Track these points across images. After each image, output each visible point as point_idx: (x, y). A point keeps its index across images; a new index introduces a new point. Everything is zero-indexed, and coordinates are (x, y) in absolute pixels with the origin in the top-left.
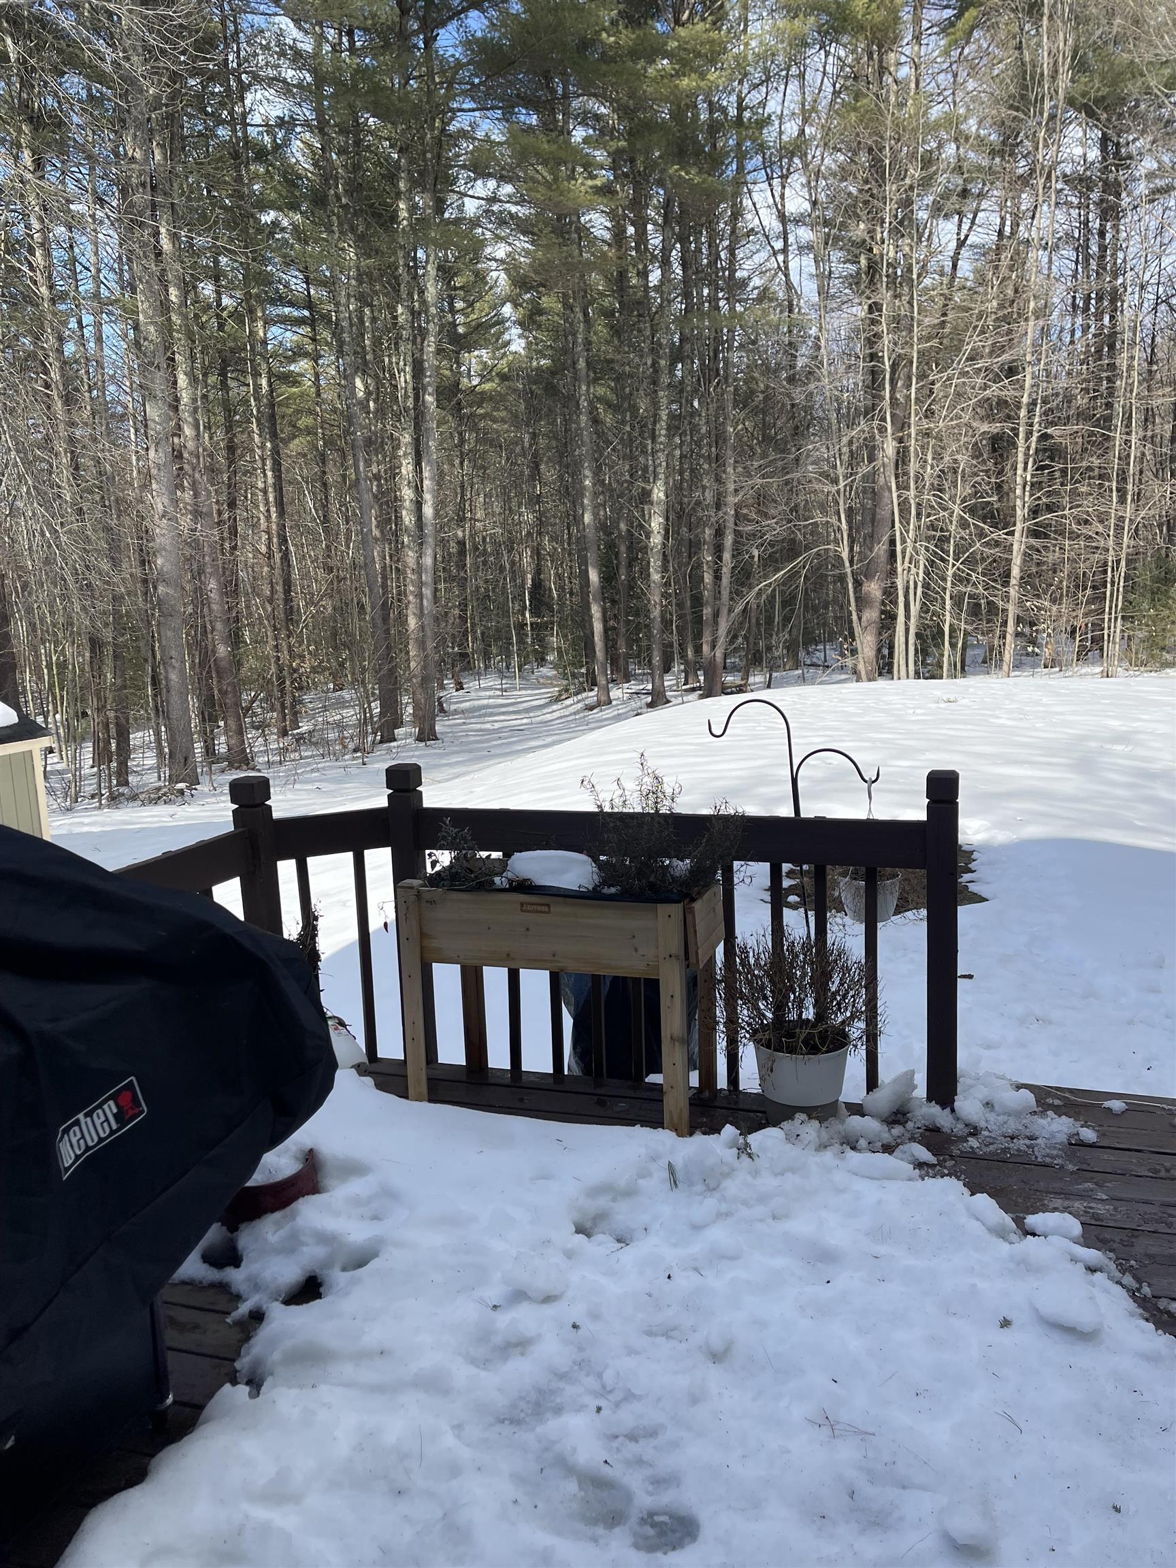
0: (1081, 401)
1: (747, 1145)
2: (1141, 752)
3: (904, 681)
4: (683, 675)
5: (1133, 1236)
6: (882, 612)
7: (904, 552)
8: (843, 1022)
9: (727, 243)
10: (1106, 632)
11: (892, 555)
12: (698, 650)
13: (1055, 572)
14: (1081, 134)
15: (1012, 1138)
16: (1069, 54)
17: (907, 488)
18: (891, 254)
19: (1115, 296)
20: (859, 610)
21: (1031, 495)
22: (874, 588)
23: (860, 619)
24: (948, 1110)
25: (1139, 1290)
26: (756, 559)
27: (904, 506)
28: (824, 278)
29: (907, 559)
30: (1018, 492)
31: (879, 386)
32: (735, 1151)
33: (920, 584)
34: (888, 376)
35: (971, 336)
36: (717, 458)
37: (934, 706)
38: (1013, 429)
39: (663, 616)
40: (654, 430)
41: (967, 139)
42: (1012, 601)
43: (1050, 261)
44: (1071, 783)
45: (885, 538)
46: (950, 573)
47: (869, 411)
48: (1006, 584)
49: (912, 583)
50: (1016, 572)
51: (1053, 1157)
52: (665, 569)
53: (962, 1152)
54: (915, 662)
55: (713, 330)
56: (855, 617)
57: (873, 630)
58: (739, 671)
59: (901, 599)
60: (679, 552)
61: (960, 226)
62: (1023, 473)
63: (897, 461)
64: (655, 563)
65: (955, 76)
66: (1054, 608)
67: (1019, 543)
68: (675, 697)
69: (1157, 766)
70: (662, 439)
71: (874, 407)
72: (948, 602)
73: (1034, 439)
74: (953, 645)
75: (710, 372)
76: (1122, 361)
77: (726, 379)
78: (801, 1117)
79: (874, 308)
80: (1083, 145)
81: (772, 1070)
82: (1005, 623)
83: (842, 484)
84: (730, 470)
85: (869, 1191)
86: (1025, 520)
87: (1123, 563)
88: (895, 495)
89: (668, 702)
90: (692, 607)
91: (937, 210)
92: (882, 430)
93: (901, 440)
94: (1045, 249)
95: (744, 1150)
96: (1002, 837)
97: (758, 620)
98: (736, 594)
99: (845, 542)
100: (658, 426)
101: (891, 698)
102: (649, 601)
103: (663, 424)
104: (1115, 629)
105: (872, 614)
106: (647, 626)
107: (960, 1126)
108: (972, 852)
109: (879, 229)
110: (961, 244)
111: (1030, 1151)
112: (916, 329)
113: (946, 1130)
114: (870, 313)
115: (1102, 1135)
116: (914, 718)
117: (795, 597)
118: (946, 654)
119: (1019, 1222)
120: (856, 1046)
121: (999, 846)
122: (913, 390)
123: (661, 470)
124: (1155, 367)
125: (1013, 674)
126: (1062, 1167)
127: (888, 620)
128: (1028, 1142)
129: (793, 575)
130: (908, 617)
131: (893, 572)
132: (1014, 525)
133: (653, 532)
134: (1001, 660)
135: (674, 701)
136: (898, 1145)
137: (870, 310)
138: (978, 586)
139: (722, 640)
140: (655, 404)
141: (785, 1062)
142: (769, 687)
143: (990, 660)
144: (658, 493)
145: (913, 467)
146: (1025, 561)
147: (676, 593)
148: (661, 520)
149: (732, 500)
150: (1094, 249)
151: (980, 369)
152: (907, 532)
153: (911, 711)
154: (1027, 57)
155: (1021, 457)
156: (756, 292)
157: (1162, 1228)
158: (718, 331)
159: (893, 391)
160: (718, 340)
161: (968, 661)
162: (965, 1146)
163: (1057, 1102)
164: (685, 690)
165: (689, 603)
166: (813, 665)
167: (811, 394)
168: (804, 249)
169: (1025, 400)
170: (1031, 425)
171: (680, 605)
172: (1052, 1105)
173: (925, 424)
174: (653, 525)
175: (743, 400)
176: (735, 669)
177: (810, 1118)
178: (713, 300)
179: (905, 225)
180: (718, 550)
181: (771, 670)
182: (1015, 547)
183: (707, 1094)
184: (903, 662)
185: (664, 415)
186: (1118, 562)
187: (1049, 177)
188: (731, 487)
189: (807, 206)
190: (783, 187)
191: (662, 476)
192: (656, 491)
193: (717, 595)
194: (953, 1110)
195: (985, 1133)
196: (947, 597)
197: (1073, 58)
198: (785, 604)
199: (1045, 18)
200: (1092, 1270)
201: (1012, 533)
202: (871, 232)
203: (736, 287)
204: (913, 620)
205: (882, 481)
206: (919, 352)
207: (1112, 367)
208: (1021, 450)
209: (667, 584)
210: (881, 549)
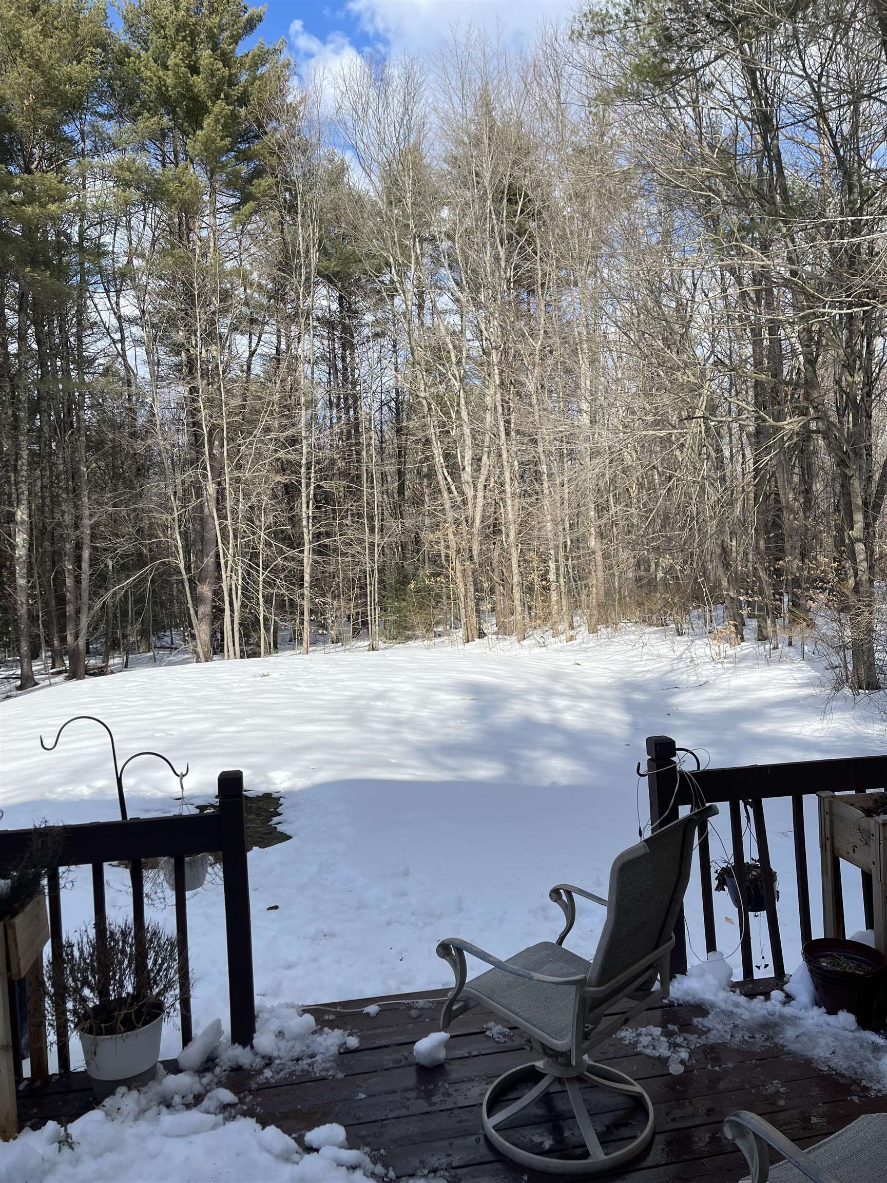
0: (340, 464)
1: (68, 1136)
2: (393, 706)
3: (232, 661)
4: (50, 661)
5: (383, 1126)
6: (214, 607)
7: (226, 562)
8: (159, 994)
9: (74, 330)
10: (369, 618)
11: (218, 565)
12: (63, 640)
13: (334, 577)
14: (325, 292)
15: (298, 1060)
16: (316, 241)
17: (226, 518)
18: (204, 354)
19: (356, 399)
20: (196, 606)
21: (313, 526)
22: (206, 590)
23: (196, 613)
24: (248, 1048)
25: (386, 1175)
26: (110, 568)
27: (224, 530)
28: (154, 364)
29: (229, 569)
30: (304, 523)
31: (200, 445)
32: (56, 1145)
33: (239, 587)
34: (206, 439)
35: (263, 417)
36: (74, 490)
37: (252, 679)
38: (297, 481)
39: (29, 612)
40: (16, 466)
41: (252, 285)
42: (306, 599)
43: (313, 373)
44: (347, 734)
45: (212, 553)
46: (261, 579)
47: (193, 462)
48: (302, 586)
49: (233, 587)
50: (307, 578)
51: (327, 1070)
52: (30, 575)
53: (259, 1084)
54: (240, 645)
55: (67, 393)
56: (192, 612)
57: (207, 621)
58: (100, 655)
59: (227, 598)
60: (42, 563)
61: (250, 343)
62: (306, 511)
63: (218, 498)
64: (20, 570)
65: (240, 242)
66: (335, 603)
67: (307, 558)
68: (43, 680)
69: (402, 716)
70: (24, 473)
71: (197, 459)
72: (261, 600)
73: (312, 488)
74: (267, 629)
75: (64, 425)
76: (363, 439)
77: (79, 429)
78: (122, 1090)
79: (194, 390)
80: (328, 299)
81: (95, 1054)
82: (302, 614)
83: (176, 514)
84: (85, 500)
85: (178, 1150)
86: (310, 543)
87: (376, 572)
88: (217, 523)
89: (37, 684)
90: (57, 605)
91: (234, 329)
92: (205, 476)
93: (219, 484)
94: (309, 363)
95: (66, 1142)
96: (301, 783)
97: (115, 614)
98: (95, 594)
99: (181, 556)
100: (20, 463)
101: (220, 675)
102: (16, 601)
103: (24, 461)
104: (374, 615)
105: (205, 609)
106: (15, 621)
107: (258, 1060)
108: (279, 798)
109: (193, 337)
110: (252, 354)
111: (311, 1070)
112: (224, 409)
113: (247, 1066)
114: (191, 394)
115: (362, 1039)
116: (238, 691)
117: (144, 596)
118: (262, 637)
119: (300, 1141)
120: (169, 1013)
121: (299, 791)
122: (225, 449)
123: (24, 497)
124: (384, 445)
125: (310, 649)
126: (334, 1076)
127: (217, 614)
128: (309, 1061)
129: (142, 580)
130: (232, 611)
131: (219, 578)
132: (304, 545)
133: (17, 546)
134: (302, 639)
135: (43, 684)
136: (208, 1091)
137: (191, 392)
138: (282, 589)
139: (83, 632)
140: (17, 445)
141: (107, 1043)
142: (126, 667)
143: (295, 640)
144: (21, 514)
145: (229, 503)
146: (313, 569)
147: (41, 594)
148: (25, 536)
149: (87, 522)
150: (340, 366)
151: (271, 439)
152: (228, 549)
153: (235, 685)
154: (289, 238)
155: (304, 500)
156: (101, 367)
157: (403, 1112)
158: (71, 394)
159: (210, 450)
160: (71, 400)
161: (279, 640)
162: (261, 1079)
163: (332, 1017)
164: (53, 674)
165: (53, 602)
166: (162, 647)
167: (149, 446)
168: (137, 342)
169: (304, 462)
170: (310, 479)
171: (46, 603)
172: (328, 1021)
173: (236, 474)
174: (17, 540)
175: (96, 445)
176: (97, 653)
177: (130, 1089)
178: (66, 371)
179: (211, 336)
180: (78, 560)
181: (127, 653)
182: (305, 561)
183: (38, 1083)
184: (231, 644)
185: (25, 454)
186: (373, 571)
187: (307, 318)
188: (87, 513)
189: (137, 312)
190: (118, 297)
191: (25, 502)
192: (19, 513)
193: (78, 597)
194: (252, 1047)
195: (277, 1062)
196: (260, 597)
197: (320, 246)
198: (136, 602)
199: (299, 216)
200: (353, 1168)
201: (302, 552)
202: (188, 339)
203: (85, 363)
204: (236, 614)
205: (206, 510)
206: (227, 424)
207: (358, 444)
208: (304, 495)
209: (33, 587)
210: (209, 560)
